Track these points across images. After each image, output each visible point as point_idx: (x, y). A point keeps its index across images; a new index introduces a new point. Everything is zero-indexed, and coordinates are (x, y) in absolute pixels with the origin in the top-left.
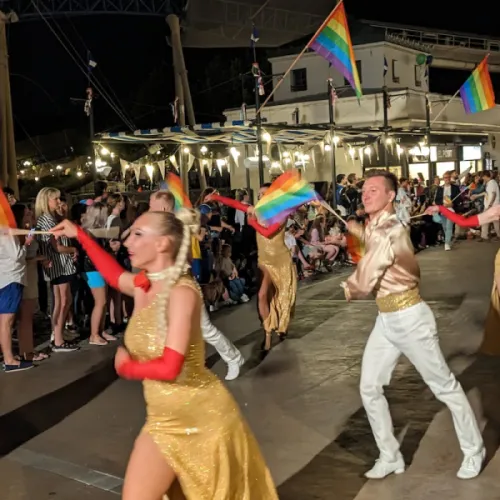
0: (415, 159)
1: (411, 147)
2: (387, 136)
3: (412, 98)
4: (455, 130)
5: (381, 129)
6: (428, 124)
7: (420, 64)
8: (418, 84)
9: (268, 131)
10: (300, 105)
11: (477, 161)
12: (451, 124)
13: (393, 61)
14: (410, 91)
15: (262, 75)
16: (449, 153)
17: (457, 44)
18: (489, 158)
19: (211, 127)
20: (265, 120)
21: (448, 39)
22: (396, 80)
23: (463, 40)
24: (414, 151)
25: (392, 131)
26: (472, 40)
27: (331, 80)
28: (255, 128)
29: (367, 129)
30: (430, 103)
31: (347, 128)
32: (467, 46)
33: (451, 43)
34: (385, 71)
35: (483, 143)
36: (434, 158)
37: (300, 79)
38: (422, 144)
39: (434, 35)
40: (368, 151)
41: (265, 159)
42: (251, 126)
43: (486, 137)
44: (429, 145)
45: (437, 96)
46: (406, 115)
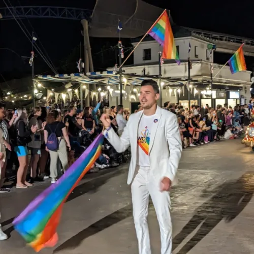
0: (204, 97)
1: (203, 90)
2: (189, 84)
3: (204, 65)
4: (226, 83)
5: (187, 80)
6: (211, 79)
7: (209, 49)
8: (208, 59)
9: (125, 77)
10: (146, 67)
11: (237, 99)
12: (224, 80)
13: (195, 47)
14: (203, 62)
15: (123, 48)
16: (222, 94)
17: (229, 41)
18: (243, 98)
19: (95, 74)
20: (124, 71)
21: (224, 38)
22: (196, 56)
23: (232, 39)
24: (204, 92)
25: (192, 81)
26: (236, 39)
27: (160, 52)
28: (119, 75)
29: (179, 79)
30: (212, 68)
31: (169, 79)
32: (234, 42)
33: (226, 40)
34: (190, 50)
35: (240, 90)
36: (214, 97)
37: (147, 54)
38: (208, 89)
39: (218, 36)
40: (179, 91)
41: (123, 92)
42: (116, 74)
43: (242, 87)
44: (211, 90)
45: (216, 65)
46: (200, 74)
